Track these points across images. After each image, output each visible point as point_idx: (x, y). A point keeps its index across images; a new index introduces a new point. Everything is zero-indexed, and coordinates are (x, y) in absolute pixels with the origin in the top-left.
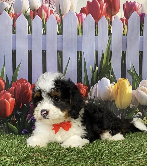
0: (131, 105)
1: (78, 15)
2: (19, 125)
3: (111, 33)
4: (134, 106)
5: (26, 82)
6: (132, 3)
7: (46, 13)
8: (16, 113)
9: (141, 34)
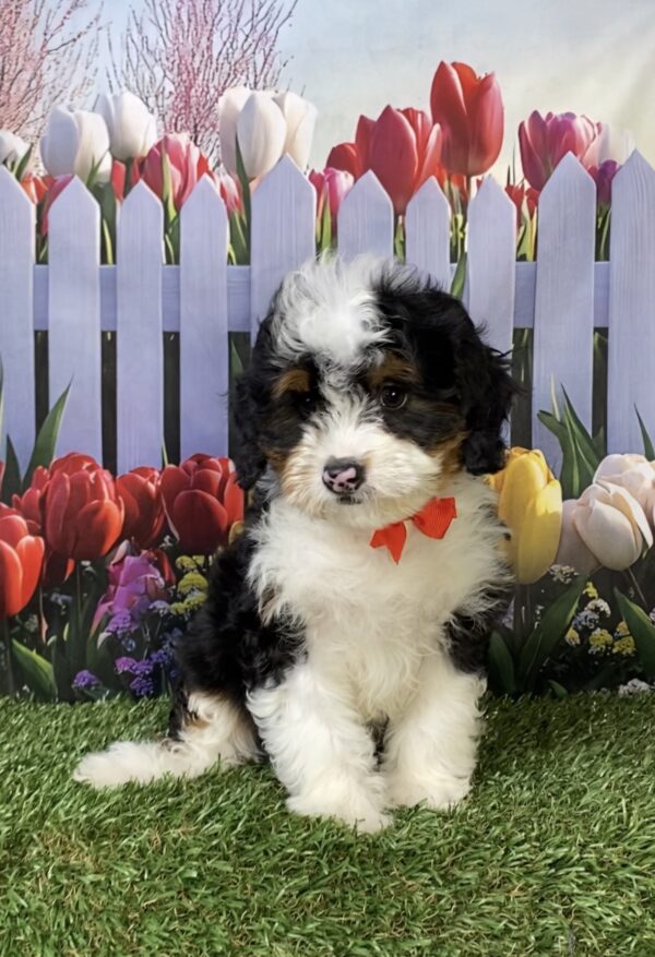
0: (556, 568)
1: (316, 179)
2: (58, 653)
3: (466, 249)
4: (572, 570)
5: (91, 469)
6: (556, 118)
7: (178, 175)
8: (46, 600)
9: (602, 251)
